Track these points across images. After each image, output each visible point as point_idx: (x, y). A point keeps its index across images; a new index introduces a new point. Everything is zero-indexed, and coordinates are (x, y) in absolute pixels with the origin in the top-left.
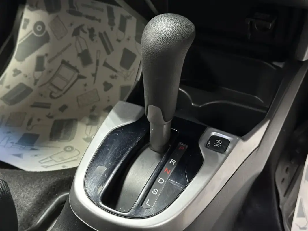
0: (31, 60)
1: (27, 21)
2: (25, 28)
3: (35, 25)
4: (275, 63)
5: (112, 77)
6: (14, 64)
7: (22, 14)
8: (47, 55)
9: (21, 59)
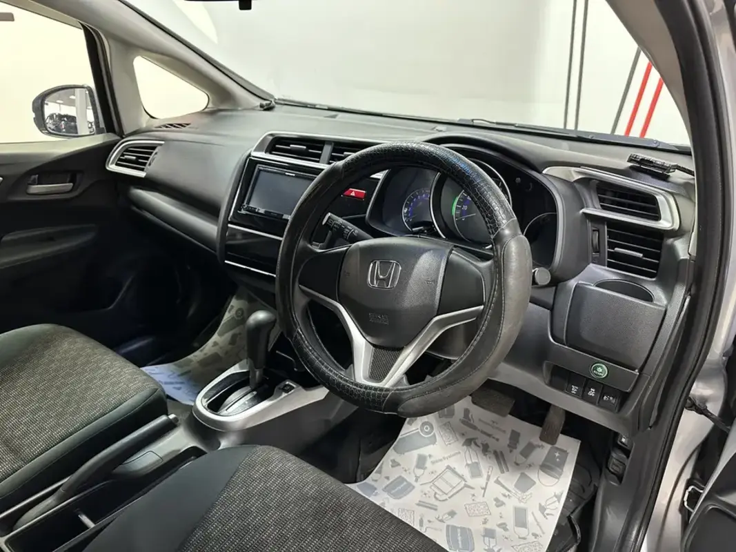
1: (232, 307)
2: (229, 312)
3: (237, 312)
6: (215, 337)
7: (231, 301)
9: (220, 335)
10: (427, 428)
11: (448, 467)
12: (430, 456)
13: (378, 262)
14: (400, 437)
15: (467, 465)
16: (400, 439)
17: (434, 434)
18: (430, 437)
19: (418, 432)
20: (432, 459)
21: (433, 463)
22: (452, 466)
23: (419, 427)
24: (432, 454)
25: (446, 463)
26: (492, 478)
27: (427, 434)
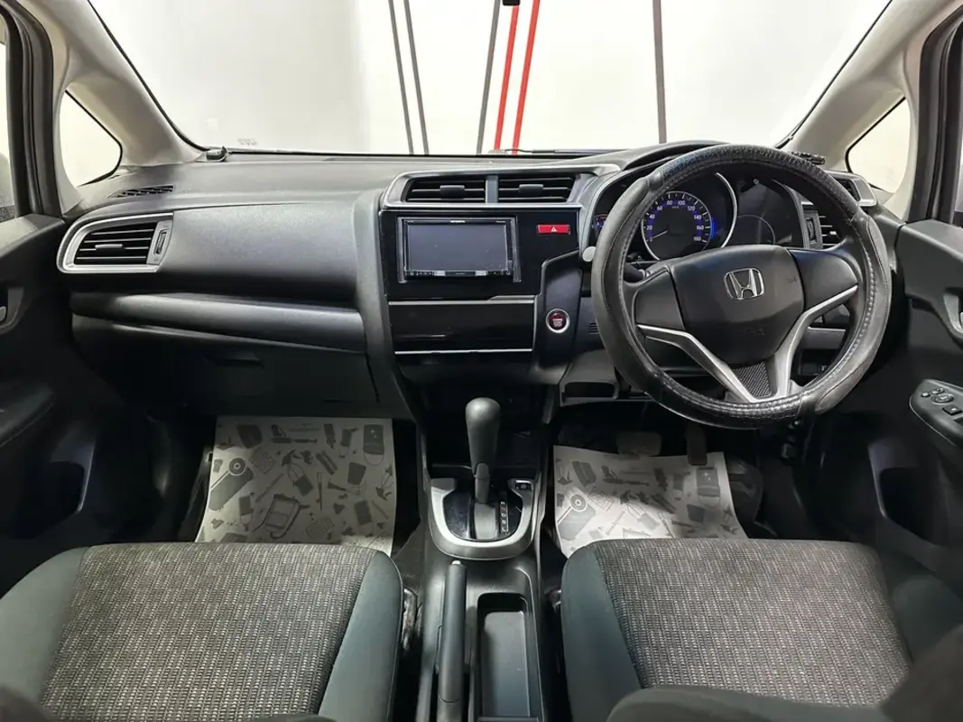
0: (232, 504)
1: (219, 462)
5: (342, 497)
7: (211, 456)
8: (252, 494)
9: (218, 508)
10: (578, 503)
12: (600, 528)
13: (732, 275)
14: (557, 524)
15: (638, 520)
16: (559, 526)
17: (588, 504)
18: (587, 509)
20: (605, 531)
22: (627, 528)
23: (570, 505)
25: (619, 528)
26: (668, 522)
27: (581, 508)
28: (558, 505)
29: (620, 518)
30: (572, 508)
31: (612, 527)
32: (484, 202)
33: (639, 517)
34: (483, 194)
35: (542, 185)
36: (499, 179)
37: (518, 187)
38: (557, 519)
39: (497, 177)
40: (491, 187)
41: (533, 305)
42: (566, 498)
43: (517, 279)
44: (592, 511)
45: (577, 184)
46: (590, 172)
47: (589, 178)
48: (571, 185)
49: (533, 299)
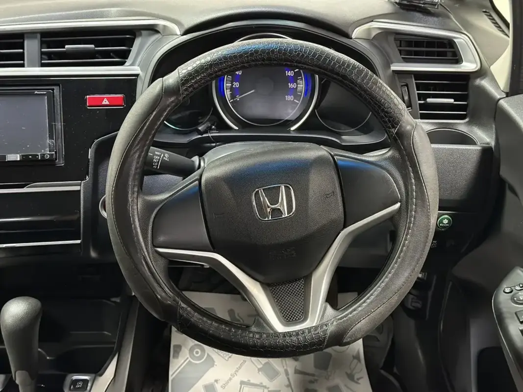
4: (113, 299)
10: (197, 353)
11: (242, 383)
12: (216, 381)
13: (261, 192)
14: (170, 378)
15: (259, 370)
16: (172, 381)
17: (208, 354)
18: (206, 359)
19: (190, 361)
20: (221, 383)
21: (223, 387)
22: (246, 380)
23: (188, 356)
24: (216, 378)
25: (237, 379)
26: (291, 371)
27: (199, 358)
28: (174, 357)
29: (240, 368)
30: (190, 359)
31: (230, 379)
32: (22, 66)
33: (260, 366)
34: (21, 57)
35: (93, 46)
36: (41, 37)
37: (64, 48)
38: (170, 373)
39: (39, 36)
40: (31, 47)
41: (79, 191)
42: (183, 348)
43: (61, 163)
44: (211, 362)
45: (137, 42)
46: (152, 29)
47: (150, 35)
48: (130, 43)
49: (80, 185)
